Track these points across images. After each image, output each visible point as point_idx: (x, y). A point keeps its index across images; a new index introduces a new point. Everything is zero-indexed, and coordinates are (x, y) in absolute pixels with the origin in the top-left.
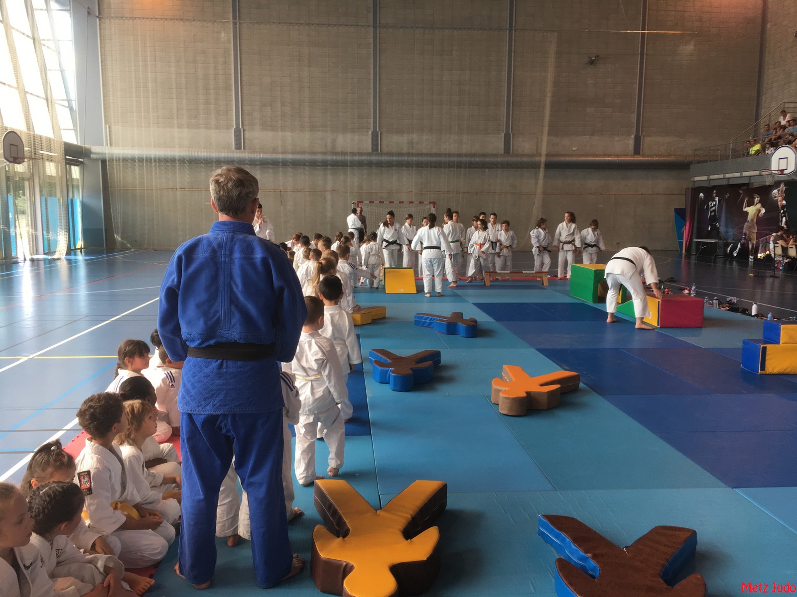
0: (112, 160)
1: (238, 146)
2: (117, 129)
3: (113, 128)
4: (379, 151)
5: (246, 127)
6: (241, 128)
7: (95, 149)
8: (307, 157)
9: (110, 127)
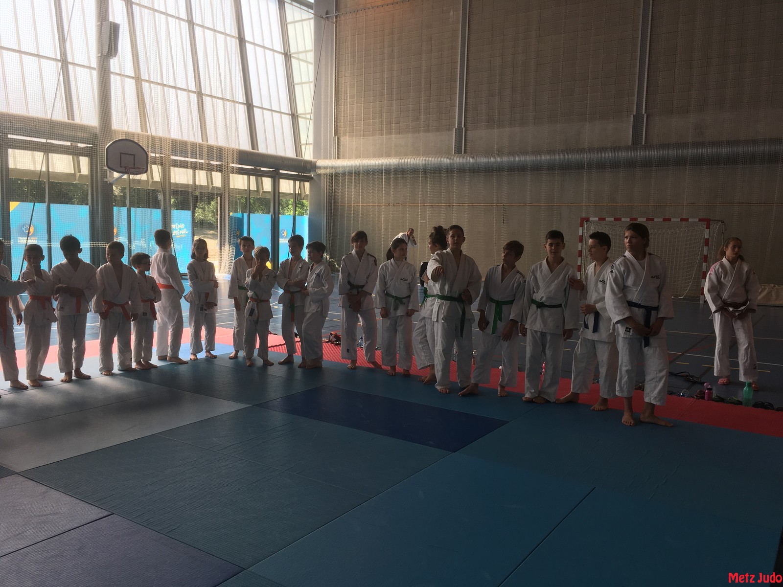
0: (337, 175)
1: (458, 151)
2: (345, 140)
3: (342, 139)
4: (643, 144)
5: (469, 126)
6: (463, 126)
7: (320, 163)
8: (529, 159)
9: (338, 139)
